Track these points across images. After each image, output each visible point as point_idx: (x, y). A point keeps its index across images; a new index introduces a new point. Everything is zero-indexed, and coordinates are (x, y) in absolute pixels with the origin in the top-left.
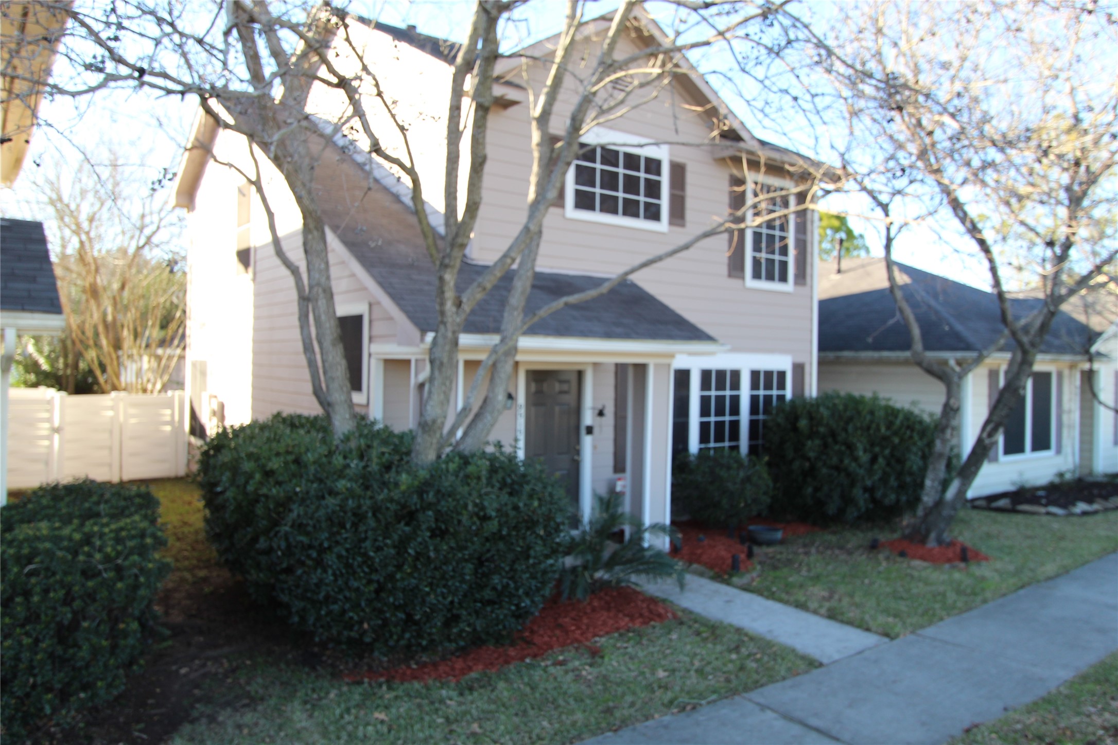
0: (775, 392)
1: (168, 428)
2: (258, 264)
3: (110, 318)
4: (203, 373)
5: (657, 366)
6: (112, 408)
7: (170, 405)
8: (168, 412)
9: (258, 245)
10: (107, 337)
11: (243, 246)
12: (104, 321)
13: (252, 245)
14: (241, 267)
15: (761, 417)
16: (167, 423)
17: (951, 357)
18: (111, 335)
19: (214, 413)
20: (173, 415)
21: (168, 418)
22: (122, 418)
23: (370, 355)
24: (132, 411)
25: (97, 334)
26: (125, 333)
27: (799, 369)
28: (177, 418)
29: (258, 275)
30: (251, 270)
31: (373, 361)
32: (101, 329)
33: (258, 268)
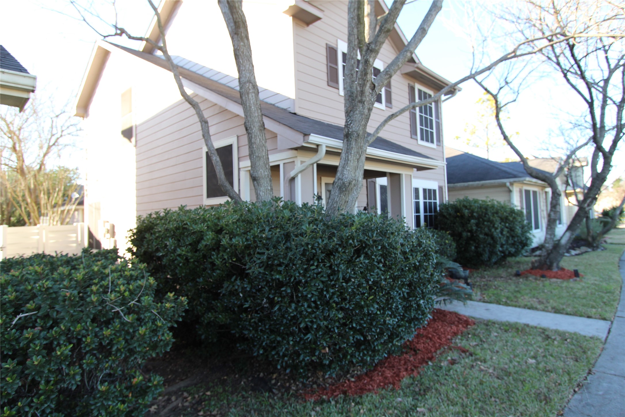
0: (432, 201)
1: (75, 245)
2: (138, 135)
3: (32, 186)
4: (98, 209)
5: (406, 175)
6: (38, 234)
7: (75, 231)
8: (75, 235)
9: (138, 124)
10: (31, 197)
11: (126, 127)
12: (29, 189)
13: (133, 124)
14: (126, 140)
15: (428, 214)
16: (73, 242)
17: (507, 181)
18: (33, 196)
19: (108, 231)
20: (77, 237)
21: (74, 239)
22: (44, 241)
23: (239, 169)
24: (51, 235)
25: (24, 196)
26: (42, 195)
27: (441, 188)
28: (79, 239)
29: (138, 142)
30: (133, 139)
31: (242, 173)
32: (27, 194)
33: (138, 139)
